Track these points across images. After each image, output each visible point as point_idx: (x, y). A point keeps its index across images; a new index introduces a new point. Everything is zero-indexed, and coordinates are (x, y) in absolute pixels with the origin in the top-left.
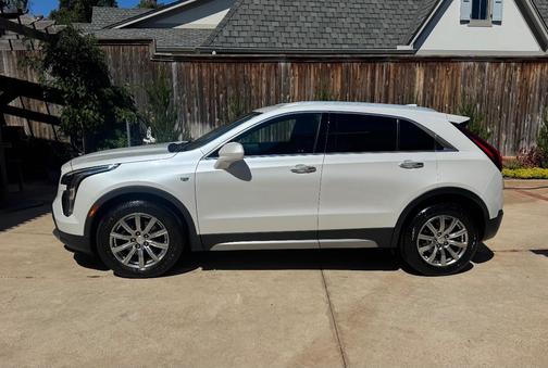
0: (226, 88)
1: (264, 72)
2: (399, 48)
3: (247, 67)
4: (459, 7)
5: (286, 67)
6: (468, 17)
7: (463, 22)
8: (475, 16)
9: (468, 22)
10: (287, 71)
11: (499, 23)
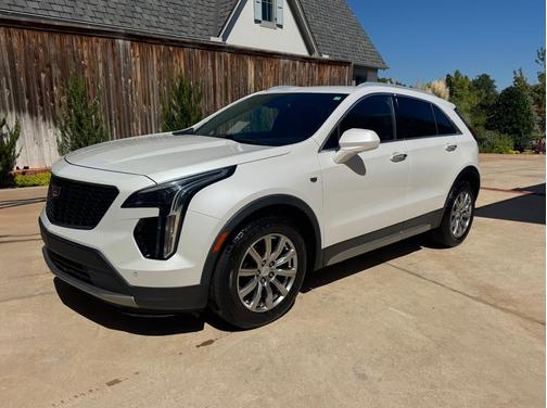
0: (49, 66)
1: (99, 49)
2: (213, 39)
3: (76, 40)
4: (251, 10)
5: (125, 46)
6: (260, 17)
7: (257, 21)
8: (264, 18)
9: (260, 22)
10: (126, 50)
11: (281, 26)
